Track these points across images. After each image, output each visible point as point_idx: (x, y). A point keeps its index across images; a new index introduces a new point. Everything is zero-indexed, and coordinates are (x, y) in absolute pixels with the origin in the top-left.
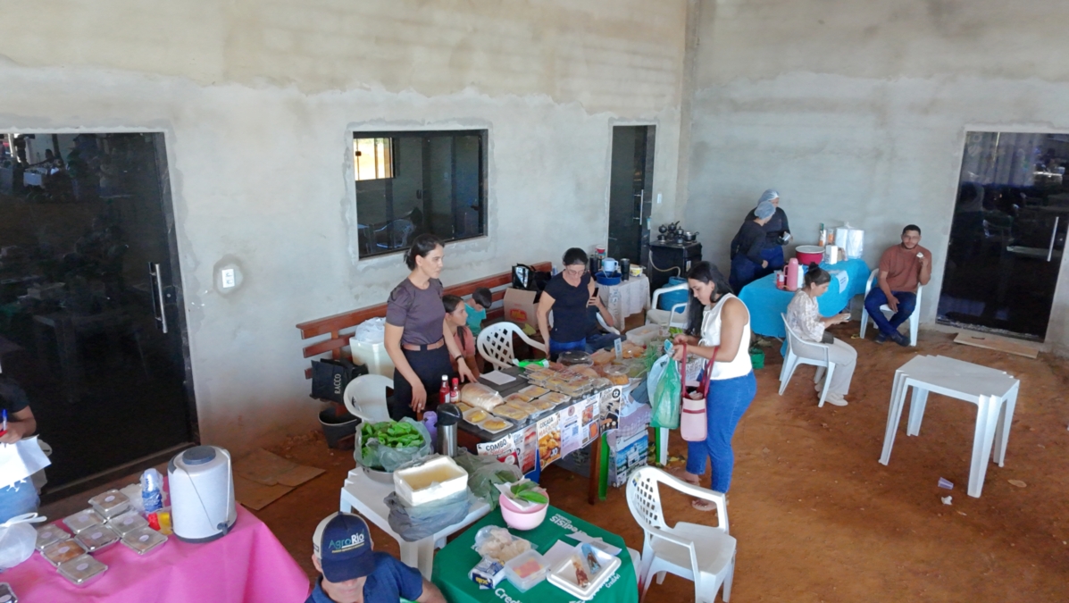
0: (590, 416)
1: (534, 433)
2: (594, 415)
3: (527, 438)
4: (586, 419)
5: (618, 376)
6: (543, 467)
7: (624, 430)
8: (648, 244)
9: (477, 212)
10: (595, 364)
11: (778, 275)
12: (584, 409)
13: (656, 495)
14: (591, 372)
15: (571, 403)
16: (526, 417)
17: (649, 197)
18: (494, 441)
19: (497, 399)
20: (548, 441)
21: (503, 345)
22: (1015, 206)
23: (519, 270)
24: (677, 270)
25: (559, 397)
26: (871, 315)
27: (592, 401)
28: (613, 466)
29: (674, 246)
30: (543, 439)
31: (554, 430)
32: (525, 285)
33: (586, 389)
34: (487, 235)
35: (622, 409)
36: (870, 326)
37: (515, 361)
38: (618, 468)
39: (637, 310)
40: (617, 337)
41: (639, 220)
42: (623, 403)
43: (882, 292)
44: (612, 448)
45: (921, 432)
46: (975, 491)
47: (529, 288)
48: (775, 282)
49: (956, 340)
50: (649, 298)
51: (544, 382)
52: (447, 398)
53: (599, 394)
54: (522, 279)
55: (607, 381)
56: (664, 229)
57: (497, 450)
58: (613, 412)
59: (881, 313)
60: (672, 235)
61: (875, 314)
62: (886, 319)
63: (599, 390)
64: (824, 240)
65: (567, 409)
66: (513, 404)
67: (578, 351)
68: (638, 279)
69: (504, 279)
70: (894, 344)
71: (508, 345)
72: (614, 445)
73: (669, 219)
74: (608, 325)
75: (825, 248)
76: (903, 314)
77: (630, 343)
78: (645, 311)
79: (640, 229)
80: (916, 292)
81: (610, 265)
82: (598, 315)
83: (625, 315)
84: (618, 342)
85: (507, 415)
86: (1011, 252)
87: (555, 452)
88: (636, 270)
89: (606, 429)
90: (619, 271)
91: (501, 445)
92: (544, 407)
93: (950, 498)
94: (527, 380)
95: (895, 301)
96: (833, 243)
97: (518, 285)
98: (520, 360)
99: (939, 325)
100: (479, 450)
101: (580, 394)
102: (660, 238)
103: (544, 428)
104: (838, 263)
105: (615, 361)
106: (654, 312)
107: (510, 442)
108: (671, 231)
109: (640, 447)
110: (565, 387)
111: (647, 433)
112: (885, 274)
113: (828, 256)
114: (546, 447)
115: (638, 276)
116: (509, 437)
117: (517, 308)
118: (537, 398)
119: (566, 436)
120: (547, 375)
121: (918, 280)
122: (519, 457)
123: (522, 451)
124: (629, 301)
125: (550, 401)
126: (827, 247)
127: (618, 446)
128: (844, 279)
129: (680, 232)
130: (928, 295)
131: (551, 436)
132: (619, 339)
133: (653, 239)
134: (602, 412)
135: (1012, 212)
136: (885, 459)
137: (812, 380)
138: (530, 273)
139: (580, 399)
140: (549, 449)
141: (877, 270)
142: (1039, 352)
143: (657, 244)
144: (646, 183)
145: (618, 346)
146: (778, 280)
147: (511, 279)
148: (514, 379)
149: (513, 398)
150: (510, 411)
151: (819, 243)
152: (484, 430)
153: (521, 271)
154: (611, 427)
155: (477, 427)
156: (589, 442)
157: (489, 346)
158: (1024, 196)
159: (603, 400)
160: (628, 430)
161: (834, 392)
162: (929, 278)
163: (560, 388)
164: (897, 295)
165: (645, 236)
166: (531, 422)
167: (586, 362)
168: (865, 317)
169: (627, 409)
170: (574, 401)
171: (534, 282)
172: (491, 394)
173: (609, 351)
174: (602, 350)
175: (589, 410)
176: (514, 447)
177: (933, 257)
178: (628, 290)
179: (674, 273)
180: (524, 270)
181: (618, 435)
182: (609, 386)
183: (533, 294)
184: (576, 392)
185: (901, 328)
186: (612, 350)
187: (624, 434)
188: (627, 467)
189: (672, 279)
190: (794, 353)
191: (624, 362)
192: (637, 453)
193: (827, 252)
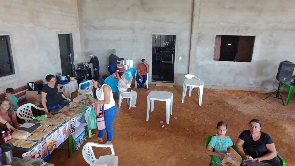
0: (65, 131)
1: (45, 143)
2: (66, 130)
3: (43, 145)
4: (64, 132)
5: (73, 115)
6: (50, 153)
7: (77, 131)
8: (75, 70)
9: (9, 65)
10: (64, 112)
11: (114, 75)
12: (63, 129)
13: (92, 151)
14: (63, 116)
15: (58, 128)
16: (41, 138)
17: (73, 55)
18: (29, 151)
19: (28, 134)
20: (51, 144)
21: (28, 112)
22: (161, 51)
23: (30, 84)
24: (85, 77)
25: (53, 127)
26: (137, 82)
27: (65, 126)
28: (75, 143)
29: (83, 70)
30: (49, 144)
31: (53, 139)
32: (34, 89)
33: (63, 122)
34: (15, 73)
35: (76, 125)
36: (137, 85)
37: (34, 118)
38: (77, 144)
39: (74, 91)
40: (70, 102)
41: (71, 63)
42: (76, 123)
43: (139, 76)
44: (74, 138)
45: (154, 110)
46: (168, 122)
47: (35, 90)
48: (114, 77)
49: (156, 85)
50: (78, 86)
51: (46, 123)
52: (6, 139)
53: (67, 123)
54: (32, 87)
55: (69, 117)
56: (79, 65)
57: (31, 154)
58: (73, 127)
59: (140, 81)
60: (82, 66)
61: (138, 82)
62: (140, 82)
63: (67, 121)
64: (124, 64)
65: (57, 131)
66: (35, 134)
67: (57, 109)
68: (73, 82)
69: (24, 88)
70: (143, 88)
71: (30, 111)
72: (75, 137)
73: (80, 61)
74: (66, 97)
75: (124, 66)
76: (144, 81)
77: (75, 102)
78: (77, 91)
79: (72, 66)
80: (147, 74)
81: (63, 78)
82: (62, 95)
83: (71, 93)
84: (71, 103)
85: (34, 140)
86: (163, 62)
87: (54, 146)
88: (72, 78)
89: (71, 133)
90: (67, 80)
91: (33, 151)
92: (48, 132)
93: (163, 126)
94: (40, 124)
95: (142, 78)
96: (126, 64)
97: (30, 89)
98: (36, 117)
99: (152, 82)
100: (23, 156)
101: (61, 124)
102: (78, 68)
103: (49, 140)
104: (128, 69)
105: (71, 109)
106: (80, 91)
107: (36, 149)
108: (81, 65)
109: (83, 135)
110: (55, 123)
111: (84, 130)
112: (139, 71)
113: (125, 68)
114: (51, 146)
115: (73, 80)
116: (36, 147)
117: (31, 97)
118: (45, 130)
119: (57, 140)
120: (47, 120)
121: (147, 72)
122: (40, 153)
123: (41, 151)
124: (71, 88)
125: (50, 129)
126: (125, 66)
127: (76, 137)
128: (130, 74)
129: (84, 65)
130: (149, 75)
131: (52, 141)
132: (71, 102)
133: (76, 68)
134: (69, 128)
135: (161, 53)
136: (147, 120)
137: (127, 102)
138: (35, 85)
139: (61, 126)
140: (52, 146)
141: (137, 70)
142: (173, 85)
143: (78, 70)
144: (72, 51)
145: (71, 104)
146: (114, 76)
147: (28, 87)
148: (34, 124)
149: (35, 132)
150: (34, 138)
151: (122, 65)
152: (24, 148)
153: (31, 84)
154: (73, 132)
155: (21, 147)
156: (66, 139)
157: (22, 113)
158: (162, 49)
159: (69, 124)
160: (79, 131)
161: (133, 104)
162: (149, 71)
163: (53, 124)
164: (143, 76)
165: (74, 68)
166: (43, 139)
167: (61, 112)
168: (136, 83)
169: (77, 125)
170: (59, 127)
171: (37, 87)
172: (25, 133)
173: (68, 106)
174: (65, 107)
175: (64, 129)
176: (38, 151)
177: (149, 65)
178: (71, 85)
179: (84, 78)
180: (32, 84)
181: (76, 133)
182: (70, 119)
183: (37, 92)
184: (59, 124)
185: (144, 84)
186: (69, 106)
187: (77, 133)
188: (80, 142)
189: (84, 80)
190: (122, 96)
191: (74, 109)
192: (82, 136)
193: (125, 67)
